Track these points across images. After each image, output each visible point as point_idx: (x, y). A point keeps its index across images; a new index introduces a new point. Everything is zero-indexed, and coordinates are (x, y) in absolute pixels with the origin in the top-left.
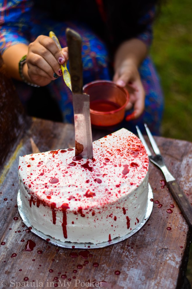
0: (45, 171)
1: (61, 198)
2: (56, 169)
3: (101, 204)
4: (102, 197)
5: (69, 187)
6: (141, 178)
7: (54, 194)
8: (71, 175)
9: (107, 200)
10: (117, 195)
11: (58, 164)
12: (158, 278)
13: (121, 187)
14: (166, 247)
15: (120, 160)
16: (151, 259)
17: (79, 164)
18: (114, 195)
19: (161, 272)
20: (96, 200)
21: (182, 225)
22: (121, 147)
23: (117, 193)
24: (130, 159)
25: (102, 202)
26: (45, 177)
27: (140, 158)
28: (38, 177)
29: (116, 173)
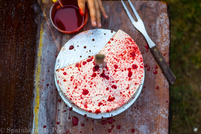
0: (77, 84)
1: (93, 105)
2: (84, 81)
3: (120, 105)
4: (120, 100)
5: (97, 96)
6: (141, 78)
7: (88, 103)
8: (95, 85)
9: (123, 102)
10: (128, 96)
11: (84, 76)
12: (157, 129)
13: (129, 88)
14: (158, 104)
15: (124, 64)
16: (150, 115)
17: (98, 74)
18: (127, 96)
19: (158, 125)
20: (116, 103)
21: (165, 82)
22: (122, 52)
23: (128, 94)
24: (131, 62)
25: (120, 104)
26: (78, 90)
27: (137, 59)
28: (74, 91)
29: (124, 77)
